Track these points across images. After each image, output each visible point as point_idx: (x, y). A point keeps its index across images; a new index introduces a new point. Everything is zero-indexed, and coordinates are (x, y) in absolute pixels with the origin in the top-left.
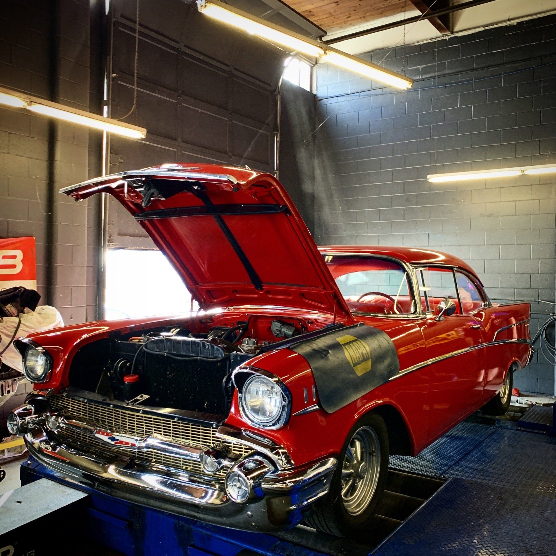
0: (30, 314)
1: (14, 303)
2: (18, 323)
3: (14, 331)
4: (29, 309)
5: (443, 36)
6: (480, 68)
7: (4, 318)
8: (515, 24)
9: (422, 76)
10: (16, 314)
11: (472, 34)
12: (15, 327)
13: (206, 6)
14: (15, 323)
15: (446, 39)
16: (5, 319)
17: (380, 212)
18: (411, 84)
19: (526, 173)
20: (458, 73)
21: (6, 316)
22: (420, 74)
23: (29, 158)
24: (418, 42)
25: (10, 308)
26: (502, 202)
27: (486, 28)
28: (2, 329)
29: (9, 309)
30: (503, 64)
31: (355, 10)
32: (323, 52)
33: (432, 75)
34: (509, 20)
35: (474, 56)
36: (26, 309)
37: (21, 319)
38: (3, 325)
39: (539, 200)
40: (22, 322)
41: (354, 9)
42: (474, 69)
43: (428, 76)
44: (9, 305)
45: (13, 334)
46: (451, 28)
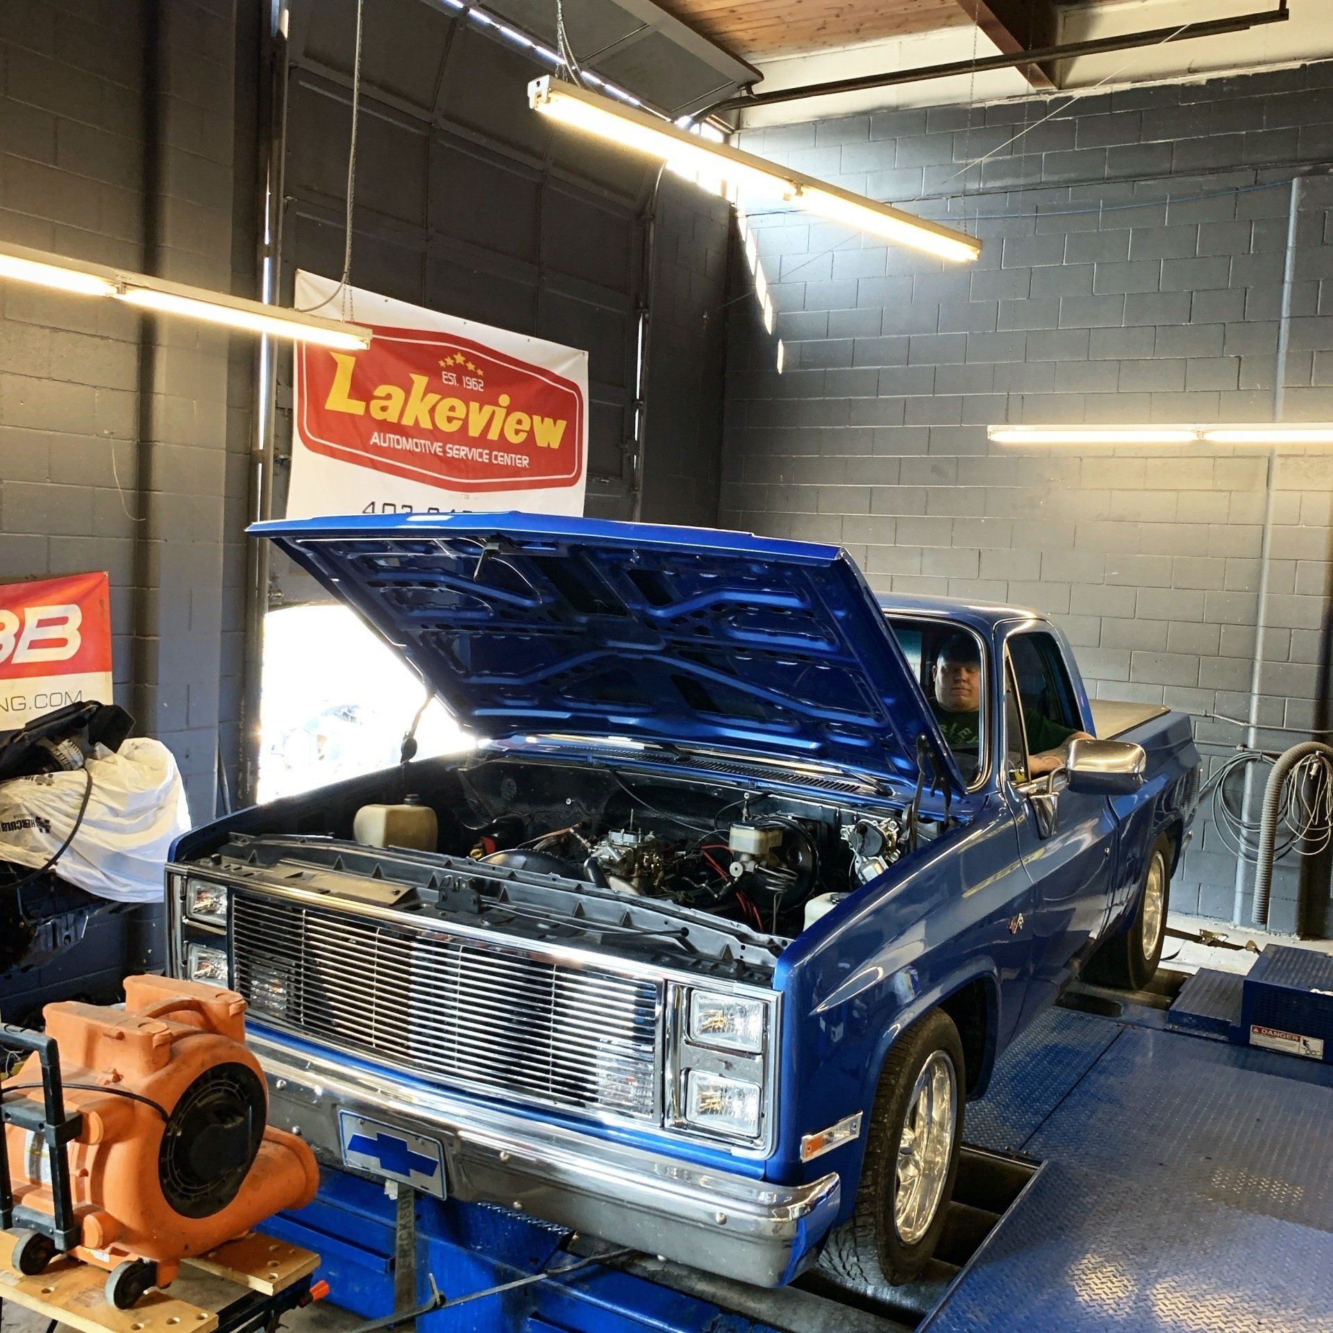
0: (109, 759)
1: (74, 739)
2: (86, 785)
3: (80, 805)
4: (106, 748)
5: (1038, 93)
6: (1116, 177)
7: (55, 774)
8: (1204, 83)
9: (985, 183)
10: (80, 764)
11: (1105, 96)
12: (81, 795)
13: (549, 100)
14: (80, 784)
15: (1045, 102)
16: (57, 775)
17: (871, 493)
18: (978, 252)
19: (1208, 437)
20: (1067, 184)
21: (60, 768)
22: (980, 178)
23: (95, 387)
24: (982, 101)
25: (66, 749)
26: (1148, 490)
27: (1138, 85)
28: (53, 801)
29: (65, 752)
30: (1171, 172)
31: (837, 16)
32: (795, 190)
33: (1008, 182)
34: (1191, 71)
35: (1105, 150)
36: (100, 748)
37: (92, 774)
38: (54, 791)
39: (1228, 494)
40: (94, 781)
41: (836, 12)
42: (1103, 179)
43: (998, 184)
44: (65, 743)
45: (77, 812)
46: (1058, 78)
